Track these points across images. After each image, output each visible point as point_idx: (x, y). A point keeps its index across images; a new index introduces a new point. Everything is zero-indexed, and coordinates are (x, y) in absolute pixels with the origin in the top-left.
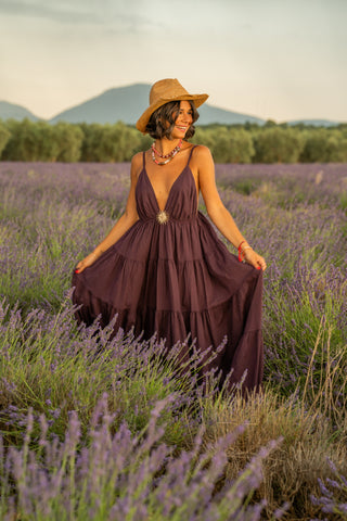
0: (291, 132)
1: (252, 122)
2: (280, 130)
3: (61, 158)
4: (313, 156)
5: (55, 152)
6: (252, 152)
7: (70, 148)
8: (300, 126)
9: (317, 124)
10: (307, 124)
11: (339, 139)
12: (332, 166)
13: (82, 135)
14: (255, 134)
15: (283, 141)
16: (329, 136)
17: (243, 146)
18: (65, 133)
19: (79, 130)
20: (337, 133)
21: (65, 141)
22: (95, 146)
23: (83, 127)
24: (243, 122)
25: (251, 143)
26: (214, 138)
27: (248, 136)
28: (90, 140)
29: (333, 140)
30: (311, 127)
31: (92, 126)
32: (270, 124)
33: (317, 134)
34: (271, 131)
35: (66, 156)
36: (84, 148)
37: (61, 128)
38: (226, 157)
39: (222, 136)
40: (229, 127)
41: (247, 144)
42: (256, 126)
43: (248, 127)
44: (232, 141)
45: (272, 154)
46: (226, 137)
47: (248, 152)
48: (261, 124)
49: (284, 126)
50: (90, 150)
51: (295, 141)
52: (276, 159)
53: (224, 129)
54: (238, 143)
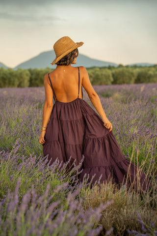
0: (130, 70)
1: (111, 65)
2: (125, 69)
3: (20, 86)
4: (141, 81)
5: (17, 83)
6: (112, 79)
7: (24, 81)
8: (135, 67)
9: (143, 65)
10: (138, 65)
11: (154, 72)
12: (150, 85)
13: (29, 74)
14: (114, 71)
15: (127, 74)
16: (149, 70)
17: (107, 77)
18: (21, 74)
19: (28, 72)
20: (153, 69)
21: (21, 77)
22: (36, 79)
23: (30, 70)
24: (107, 65)
25: (111, 75)
26: (93, 73)
27: (110, 72)
28: (34, 77)
29: (151, 72)
30: (140, 67)
31: (34, 70)
32: (120, 66)
33: (143, 70)
34: (121, 69)
35: (22, 85)
36: (31, 81)
37: (19, 72)
38: (99, 82)
39: (97, 72)
40: (100, 68)
41: (109, 76)
42: (113, 67)
43: (110, 68)
44: (102, 75)
45: (121, 80)
46: (99, 73)
47: (110, 80)
48: (116, 66)
49: (127, 67)
50: (33, 81)
51: (132, 74)
52: (124, 82)
53: (98, 69)
54: (105, 76)
